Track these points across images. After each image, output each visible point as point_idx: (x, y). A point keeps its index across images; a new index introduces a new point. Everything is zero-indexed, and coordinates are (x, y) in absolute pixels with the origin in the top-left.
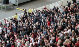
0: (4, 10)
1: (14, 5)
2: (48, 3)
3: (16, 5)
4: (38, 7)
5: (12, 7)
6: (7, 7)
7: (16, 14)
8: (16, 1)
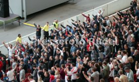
0: (3, 28)
1: (20, 18)
2: (81, 10)
3: (23, 18)
4: (63, 18)
5: (16, 22)
6: (6, 23)
7: (19, 36)
8: (23, 11)
